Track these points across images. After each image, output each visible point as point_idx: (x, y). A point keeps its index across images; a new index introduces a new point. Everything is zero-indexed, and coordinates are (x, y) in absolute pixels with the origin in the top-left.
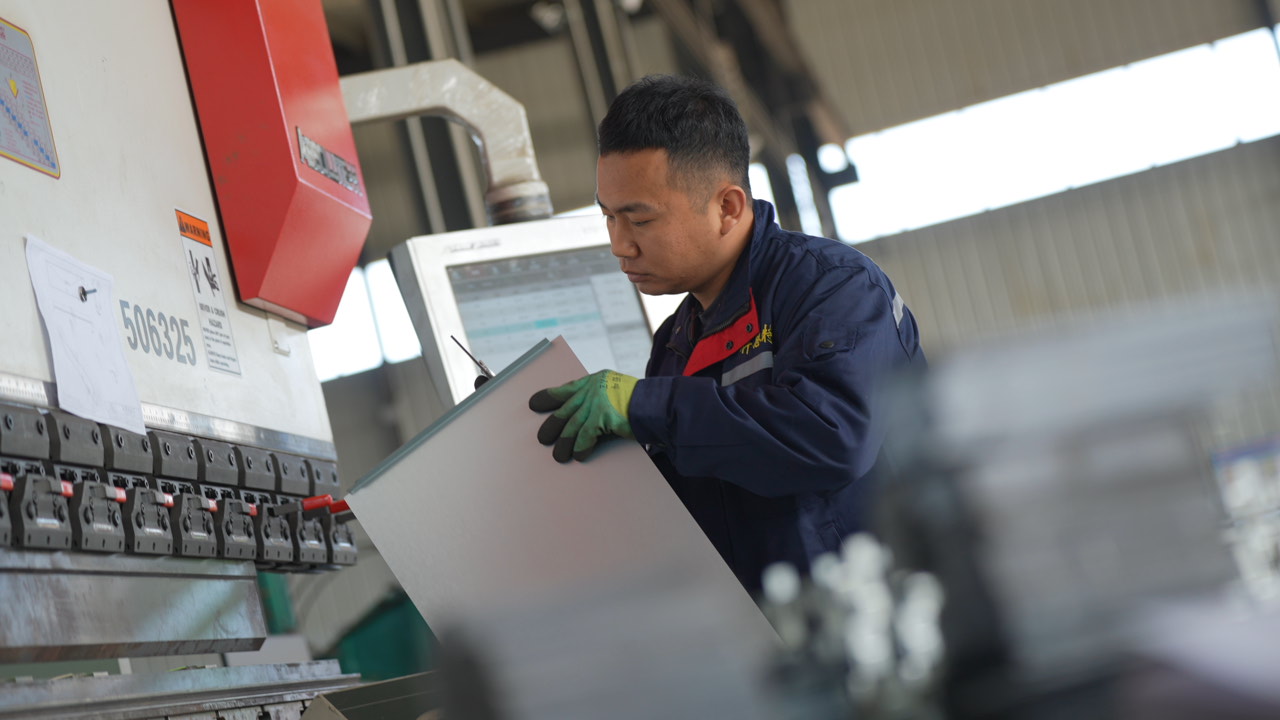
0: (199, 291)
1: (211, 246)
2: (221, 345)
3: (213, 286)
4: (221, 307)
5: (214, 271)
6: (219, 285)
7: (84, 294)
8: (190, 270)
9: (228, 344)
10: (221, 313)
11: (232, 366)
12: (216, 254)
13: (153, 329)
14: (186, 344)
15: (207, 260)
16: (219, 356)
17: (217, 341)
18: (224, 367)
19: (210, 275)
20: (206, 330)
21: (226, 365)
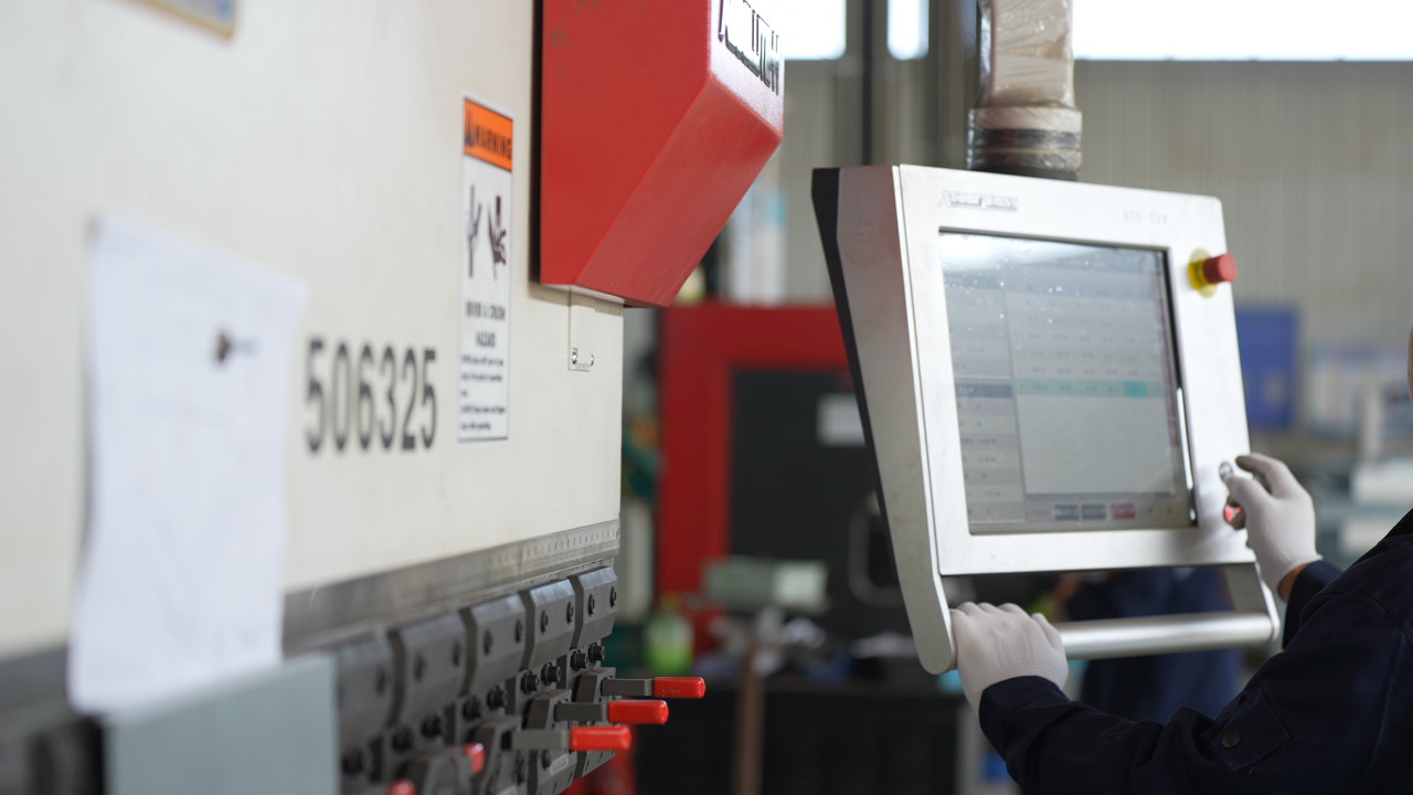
0: (471, 273)
1: (510, 170)
2: (486, 385)
3: (498, 257)
4: (501, 302)
5: (505, 224)
6: (507, 255)
7: (224, 349)
8: (464, 229)
9: (497, 378)
10: (498, 313)
11: (498, 424)
12: (512, 186)
13: (365, 390)
14: (424, 402)
15: (498, 200)
16: (478, 410)
17: (482, 378)
18: (484, 433)
19: (497, 232)
20: (467, 359)
21: (486, 426)
